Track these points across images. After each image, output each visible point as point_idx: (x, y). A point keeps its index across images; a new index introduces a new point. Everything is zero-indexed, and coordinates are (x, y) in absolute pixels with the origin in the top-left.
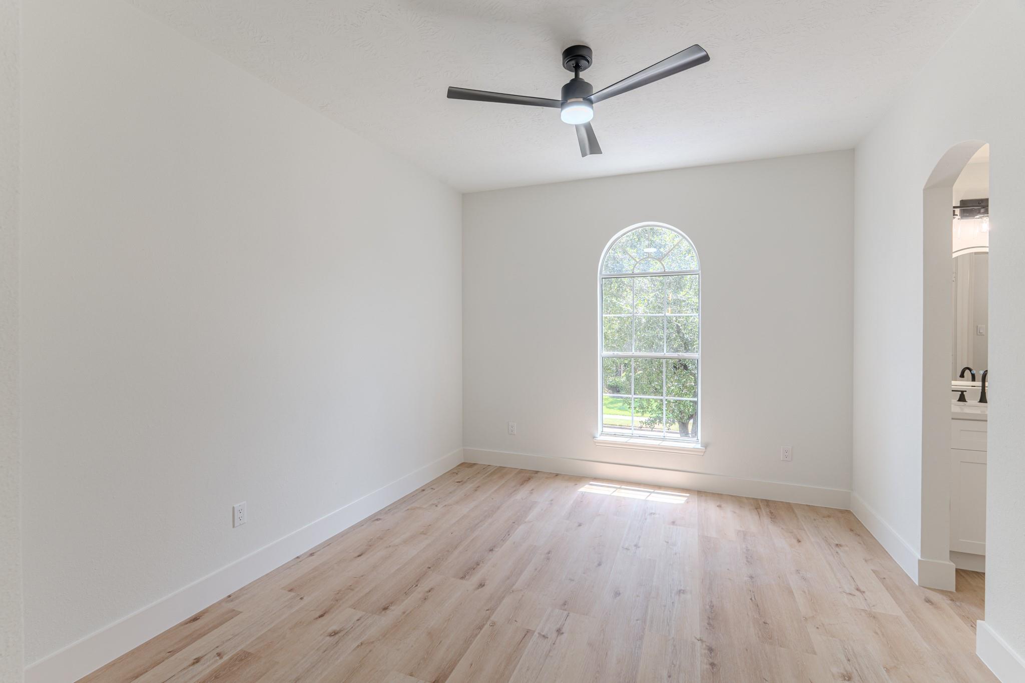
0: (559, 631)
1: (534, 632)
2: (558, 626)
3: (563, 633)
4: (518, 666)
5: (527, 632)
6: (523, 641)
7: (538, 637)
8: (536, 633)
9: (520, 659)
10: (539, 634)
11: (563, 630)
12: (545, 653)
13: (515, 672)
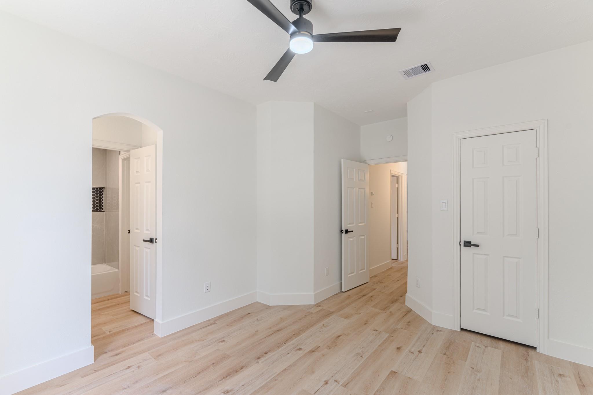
0: (326, 383)
1: (341, 385)
2: (326, 386)
3: (325, 381)
4: (354, 370)
5: (345, 386)
6: (349, 381)
7: (340, 382)
8: (340, 384)
9: (353, 373)
10: (339, 384)
11: (324, 383)
12: (339, 373)
13: (356, 368)
